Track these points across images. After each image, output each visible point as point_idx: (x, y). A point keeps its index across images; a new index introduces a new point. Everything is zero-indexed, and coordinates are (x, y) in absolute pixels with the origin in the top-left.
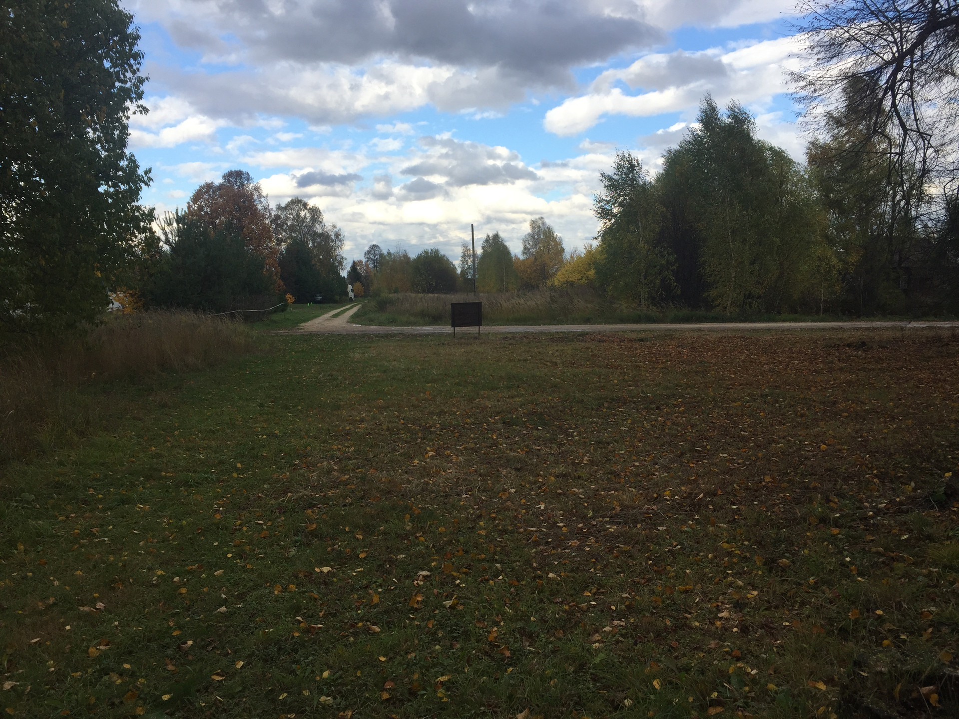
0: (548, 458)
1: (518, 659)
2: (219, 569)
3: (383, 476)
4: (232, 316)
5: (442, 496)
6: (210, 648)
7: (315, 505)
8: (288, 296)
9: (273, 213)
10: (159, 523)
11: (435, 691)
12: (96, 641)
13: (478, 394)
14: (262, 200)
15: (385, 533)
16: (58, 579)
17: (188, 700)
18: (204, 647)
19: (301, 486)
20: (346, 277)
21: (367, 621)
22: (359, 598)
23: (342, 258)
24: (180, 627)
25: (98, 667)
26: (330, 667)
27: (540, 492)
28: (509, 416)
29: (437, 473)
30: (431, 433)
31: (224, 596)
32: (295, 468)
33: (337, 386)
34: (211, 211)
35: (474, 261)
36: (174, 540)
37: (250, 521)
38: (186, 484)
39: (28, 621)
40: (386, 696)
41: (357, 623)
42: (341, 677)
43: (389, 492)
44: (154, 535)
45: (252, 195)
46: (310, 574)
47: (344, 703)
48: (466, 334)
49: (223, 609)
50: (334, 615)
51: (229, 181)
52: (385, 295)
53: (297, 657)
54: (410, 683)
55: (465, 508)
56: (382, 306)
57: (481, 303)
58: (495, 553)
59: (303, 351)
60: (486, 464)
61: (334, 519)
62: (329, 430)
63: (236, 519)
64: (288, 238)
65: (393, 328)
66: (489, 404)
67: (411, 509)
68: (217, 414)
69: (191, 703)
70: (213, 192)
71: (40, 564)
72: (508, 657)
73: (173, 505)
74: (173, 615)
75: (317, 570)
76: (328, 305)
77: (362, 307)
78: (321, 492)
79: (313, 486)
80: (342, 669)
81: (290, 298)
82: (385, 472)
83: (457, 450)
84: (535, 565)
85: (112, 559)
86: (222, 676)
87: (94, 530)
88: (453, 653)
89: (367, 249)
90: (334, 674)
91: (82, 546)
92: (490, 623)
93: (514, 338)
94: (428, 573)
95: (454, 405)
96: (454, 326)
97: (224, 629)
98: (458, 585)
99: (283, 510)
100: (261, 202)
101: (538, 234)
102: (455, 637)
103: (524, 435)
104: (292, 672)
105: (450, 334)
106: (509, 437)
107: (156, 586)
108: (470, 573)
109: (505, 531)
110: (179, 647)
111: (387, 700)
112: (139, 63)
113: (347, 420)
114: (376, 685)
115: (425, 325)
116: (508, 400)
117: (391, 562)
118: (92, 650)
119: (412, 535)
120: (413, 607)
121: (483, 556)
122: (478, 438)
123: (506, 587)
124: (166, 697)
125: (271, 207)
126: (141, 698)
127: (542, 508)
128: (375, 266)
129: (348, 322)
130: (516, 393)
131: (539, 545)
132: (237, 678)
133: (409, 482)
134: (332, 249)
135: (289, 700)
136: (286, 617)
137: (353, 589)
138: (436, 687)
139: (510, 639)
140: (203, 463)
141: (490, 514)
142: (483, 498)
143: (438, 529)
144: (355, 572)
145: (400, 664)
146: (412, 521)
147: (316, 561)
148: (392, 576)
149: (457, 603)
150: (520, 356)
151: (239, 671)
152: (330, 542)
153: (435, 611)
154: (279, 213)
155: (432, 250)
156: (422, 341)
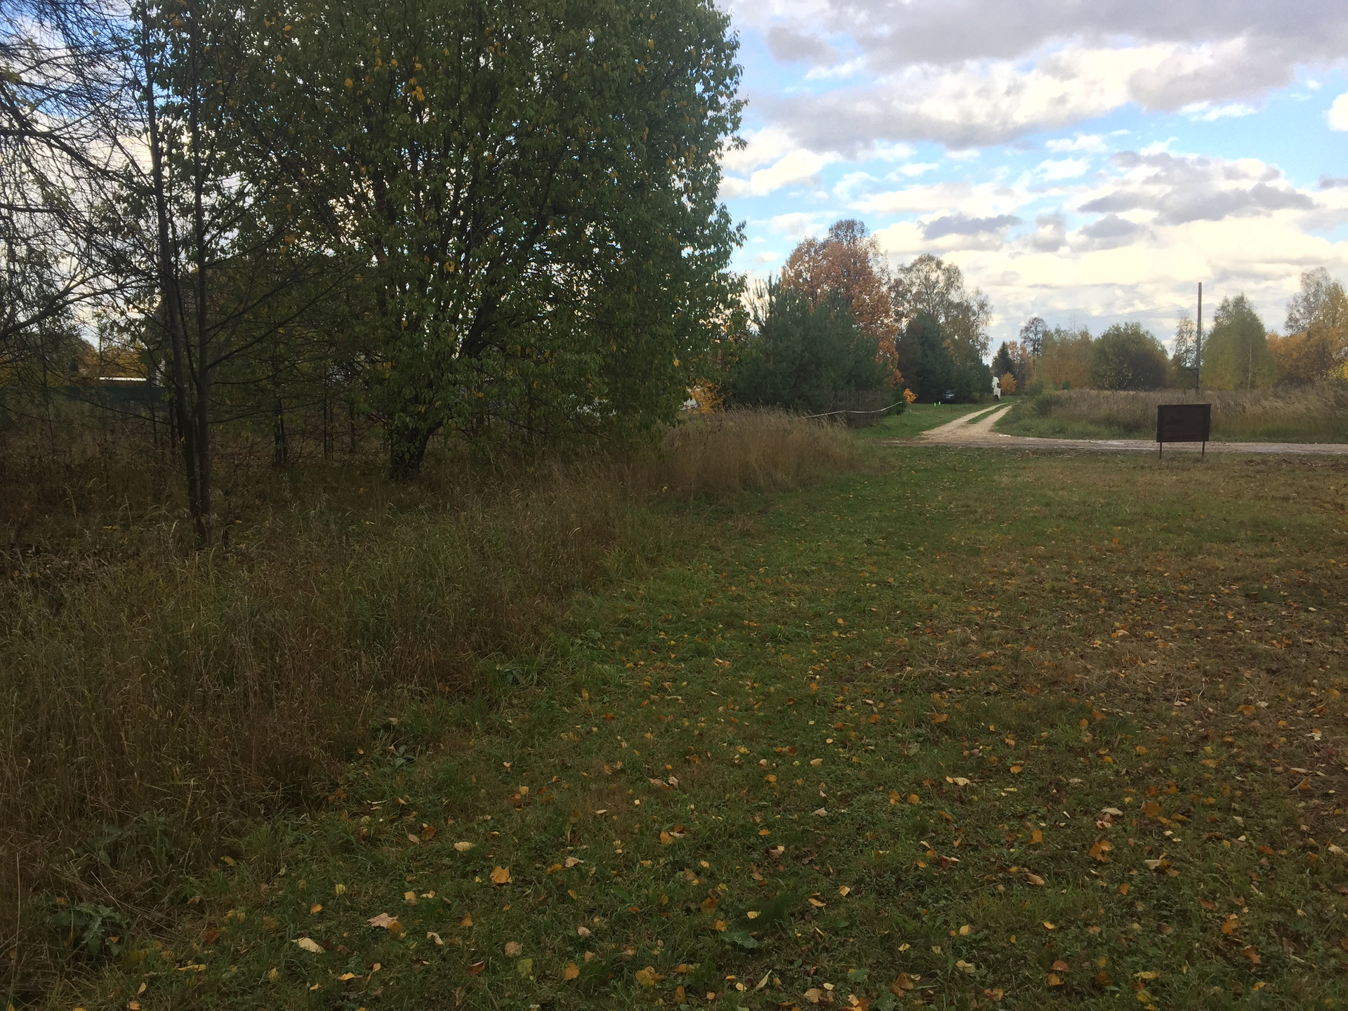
0: (1328, 659)
1: (1275, 971)
2: (817, 757)
3: (1046, 658)
4: (832, 419)
5: (1139, 699)
6: (806, 861)
7: (944, 688)
8: (908, 392)
9: (893, 277)
10: (741, 686)
11: (1134, 992)
12: (669, 825)
13: (1201, 548)
14: (880, 259)
15: (1048, 742)
16: (627, 740)
17: (780, 924)
18: (798, 858)
19: (925, 658)
20: (991, 365)
21: (1024, 866)
22: (1011, 831)
23: (987, 338)
24: (769, 826)
25: (671, 858)
26: (971, 922)
27: (1314, 713)
28: (1257, 585)
29: (1133, 663)
30: (1121, 601)
31: (824, 795)
32: (915, 632)
33: (975, 522)
34: (811, 277)
35: (1198, 341)
36: (759, 709)
37: (856, 699)
38: (774, 638)
39: (593, 786)
40: (1055, 981)
41: (1009, 867)
42: (986, 938)
43: (1055, 683)
44: (736, 700)
45: (867, 253)
46: (939, 784)
47: (991, 977)
48: (1180, 453)
49: (822, 811)
50: (975, 849)
51: (837, 236)
52: (1050, 391)
53: (924, 897)
54: (1093, 970)
55: (1179, 722)
56: (1045, 408)
57: (1209, 405)
58: (1232, 799)
59: (926, 470)
60: (1215, 657)
61: (971, 711)
62: (963, 584)
63: (837, 693)
64: (911, 311)
65: (1060, 441)
66: (1220, 565)
67: (1090, 712)
68: (811, 549)
69: (784, 930)
70: (816, 252)
71: (605, 718)
72: (1257, 965)
73: (759, 664)
74: (761, 808)
75: (949, 780)
76: (962, 406)
77: (1013, 409)
78: (954, 671)
79: (942, 662)
80: (987, 927)
81: (909, 395)
82: (1048, 652)
83: (1165, 631)
84: (1304, 827)
85: (687, 723)
86: (823, 902)
87: (666, 684)
88: (1163, 940)
89: (1023, 324)
90: (976, 933)
91: (652, 702)
92: (1225, 907)
93: (1264, 462)
94: (1120, 813)
95: (1159, 561)
96: (1161, 439)
97: (824, 838)
98: (1169, 838)
99: (900, 690)
100: (878, 262)
101: (1316, 295)
102: (1166, 917)
103: (1283, 617)
104: (917, 916)
105: (1153, 453)
106: (1255, 619)
107: (740, 766)
108: (1190, 823)
109: (1251, 767)
110: (767, 852)
111: (1058, 988)
112: (737, 83)
113: (990, 572)
114: (1039, 962)
115: (1113, 437)
116: (1253, 560)
117: (1059, 786)
118: (664, 835)
119: (1092, 752)
120: (1095, 859)
121: (1212, 800)
122: (1200, 615)
123: (1252, 855)
124: (752, 915)
125: (890, 268)
126: (722, 909)
127: (1317, 739)
128: (1035, 350)
129: (991, 431)
130: (1268, 550)
131: (1312, 797)
132: (842, 910)
133: (1087, 671)
134: (972, 325)
135: (912, 955)
136: (907, 839)
137: (1002, 816)
138: (1135, 984)
139: (1261, 938)
140: (795, 613)
141: (1223, 736)
142: (1211, 710)
143: (1135, 748)
144: (1005, 792)
145: (1076, 938)
146: (1093, 730)
147: (948, 766)
148: (1061, 807)
149: (1169, 866)
150: (1277, 491)
151: (845, 899)
152: (966, 744)
153: (1130, 870)
154: (902, 276)
155: (1126, 324)
156: (1107, 462)
